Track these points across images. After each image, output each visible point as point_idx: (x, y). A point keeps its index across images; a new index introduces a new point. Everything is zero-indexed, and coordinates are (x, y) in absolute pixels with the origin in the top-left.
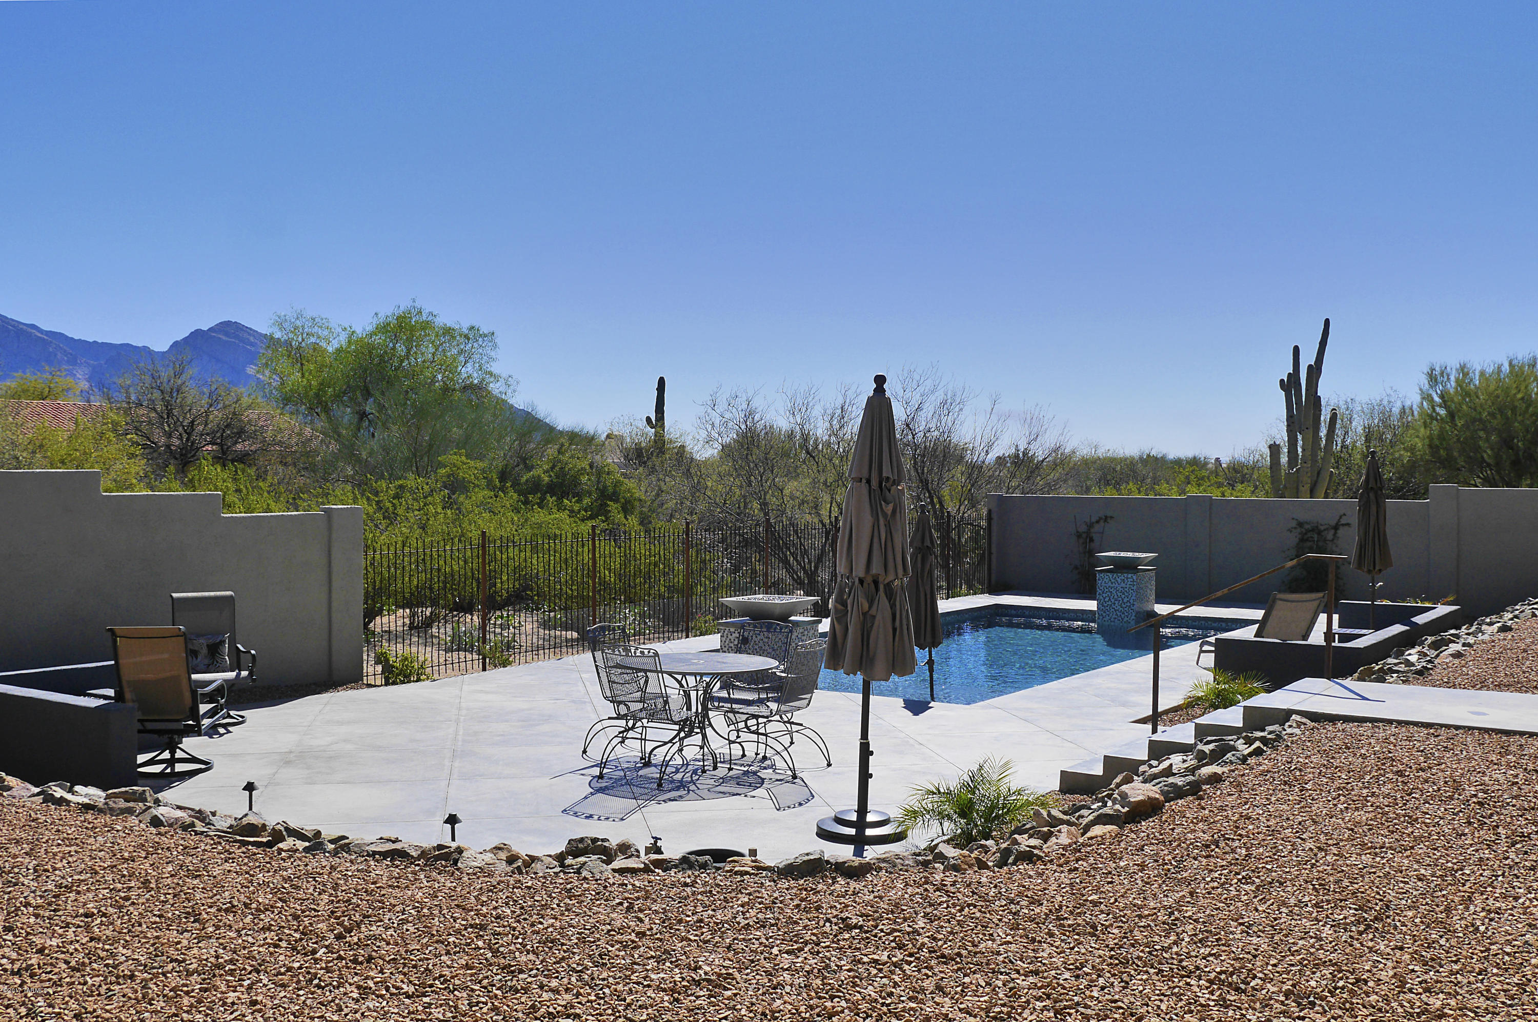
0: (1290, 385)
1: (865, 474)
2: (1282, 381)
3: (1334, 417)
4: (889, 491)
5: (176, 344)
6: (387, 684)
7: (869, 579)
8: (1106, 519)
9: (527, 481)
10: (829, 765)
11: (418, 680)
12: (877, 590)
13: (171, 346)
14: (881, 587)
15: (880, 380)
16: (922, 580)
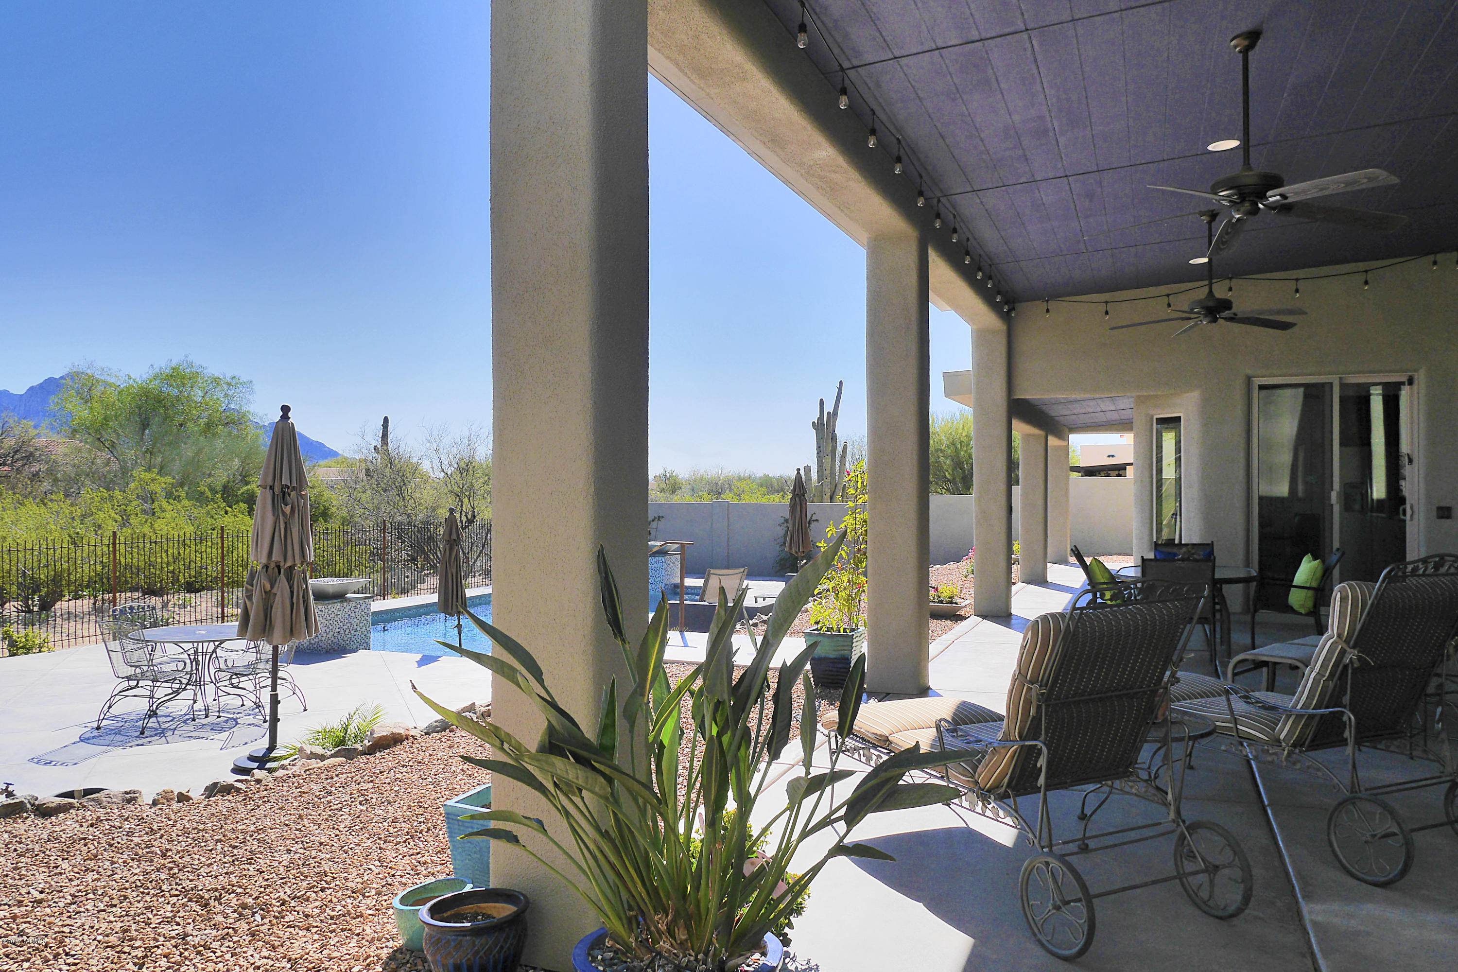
0: (819, 426)
1: (270, 481)
2: (814, 423)
3: (845, 448)
4: (289, 495)
5: (32, 389)
6: (10, 656)
7: (272, 565)
8: (659, 518)
9: (243, 493)
10: (305, 710)
11: (40, 651)
12: (280, 573)
13: (28, 390)
14: (282, 570)
15: (285, 409)
16: (450, 565)
